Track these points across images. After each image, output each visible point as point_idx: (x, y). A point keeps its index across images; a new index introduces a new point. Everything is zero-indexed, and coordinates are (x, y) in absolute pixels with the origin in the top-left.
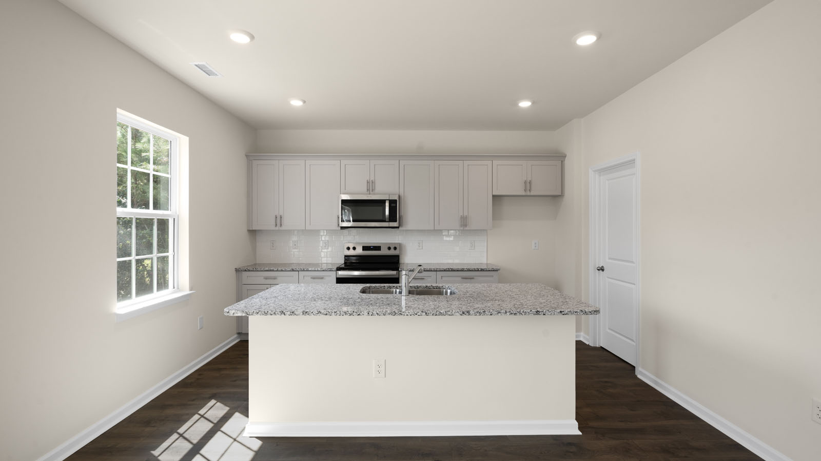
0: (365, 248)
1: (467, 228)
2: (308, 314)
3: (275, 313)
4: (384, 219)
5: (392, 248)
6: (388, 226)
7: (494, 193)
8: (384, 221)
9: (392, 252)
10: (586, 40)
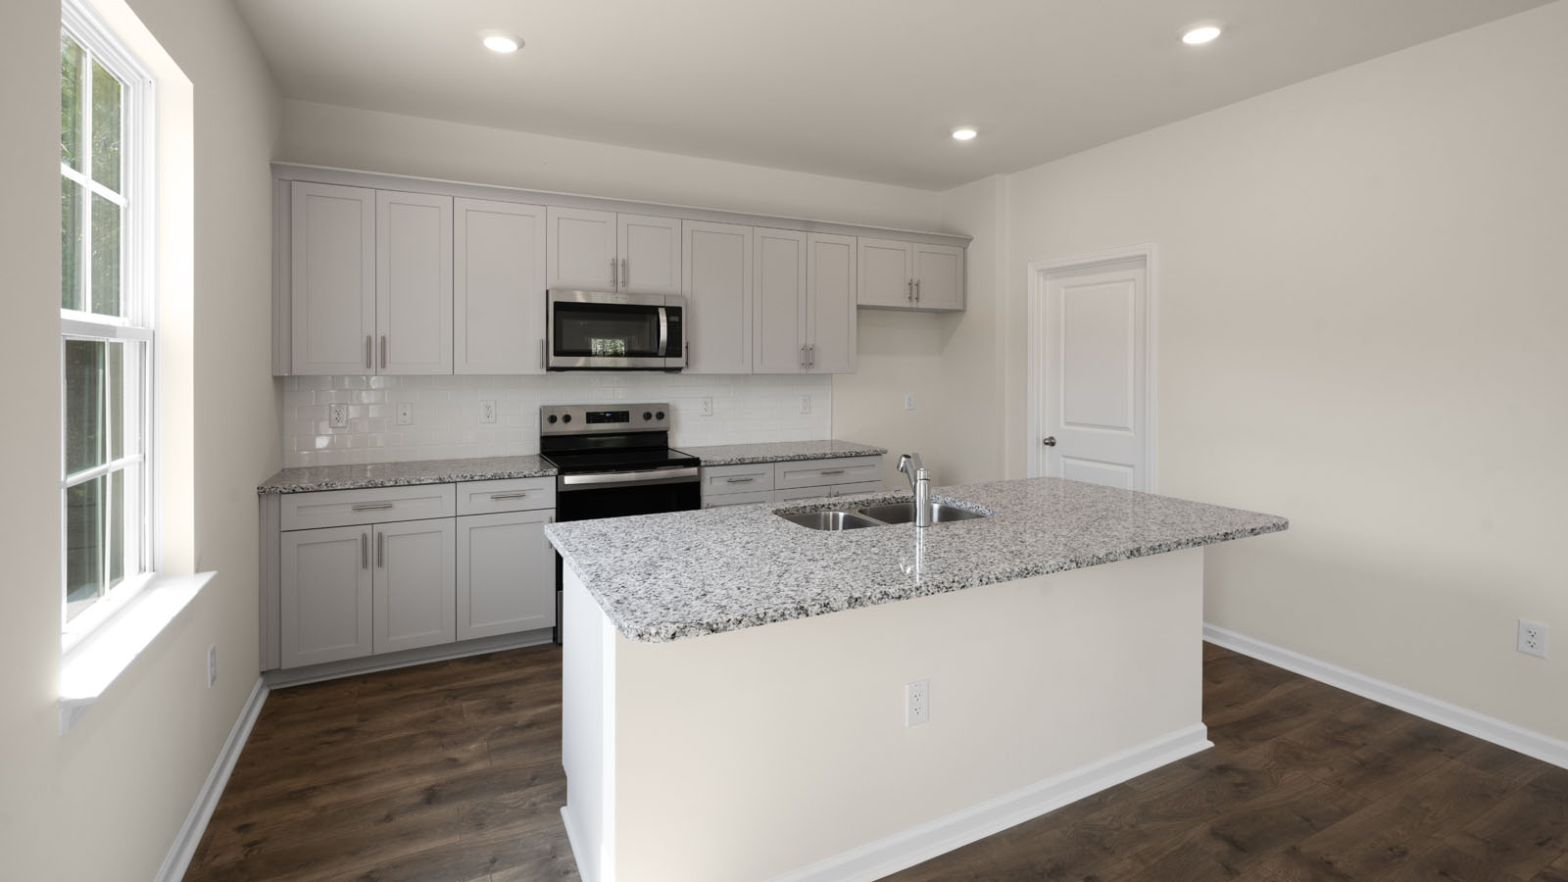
0: (593, 417)
1: (812, 371)
2: (861, 605)
3: (783, 615)
4: (654, 350)
5: (654, 414)
6: (662, 366)
7: (859, 303)
8: (656, 355)
9: (654, 425)
10: (1201, 36)
